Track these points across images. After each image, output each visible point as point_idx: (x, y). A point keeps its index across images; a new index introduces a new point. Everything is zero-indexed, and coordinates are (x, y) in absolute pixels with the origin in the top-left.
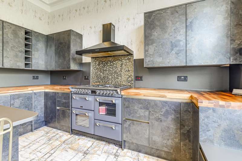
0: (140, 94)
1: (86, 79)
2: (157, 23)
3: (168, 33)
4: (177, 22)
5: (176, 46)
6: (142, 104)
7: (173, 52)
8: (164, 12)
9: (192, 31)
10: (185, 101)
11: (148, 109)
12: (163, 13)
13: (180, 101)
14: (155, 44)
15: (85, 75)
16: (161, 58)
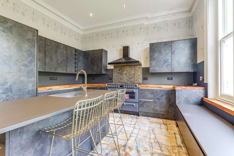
0: (149, 87)
2: (157, 50)
3: (162, 55)
4: (167, 50)
5: (166, 62)
6: (150, 91)
8: (160, 44)
9: (174, 55)
10: (171, 89)
11: (153, 94)
13: (169, 89)
14: (155, 61)
15: (110, 77)
16: (159, 68)
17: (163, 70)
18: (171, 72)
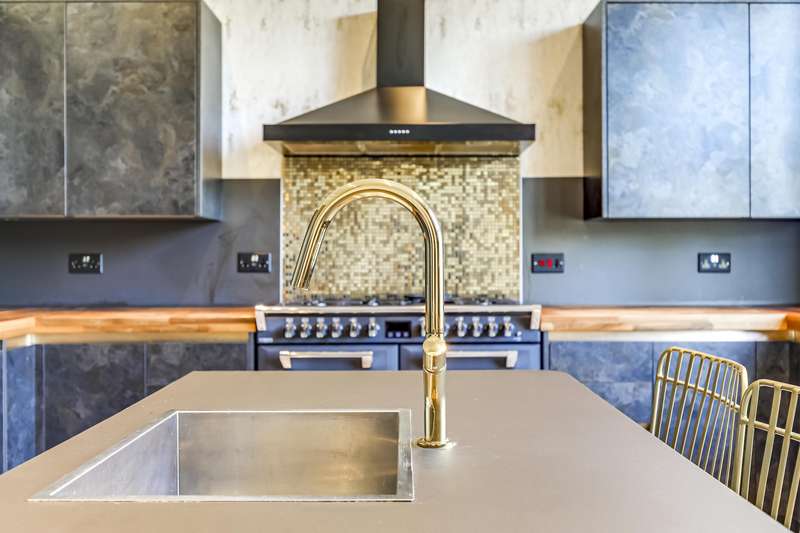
0: (620, 324)
1: (253, 270)
3: (690, 95)
5: (718, 146)
6: (626, 359)
7: (710, 166)
8: (676, 13)
9: (767, 97)
11: (647, 378)
12: (672, 14)
14: (644, 130)
15: (244, 250)
16: (669, 186)
17: (693, 204)
18: (749, 220)
